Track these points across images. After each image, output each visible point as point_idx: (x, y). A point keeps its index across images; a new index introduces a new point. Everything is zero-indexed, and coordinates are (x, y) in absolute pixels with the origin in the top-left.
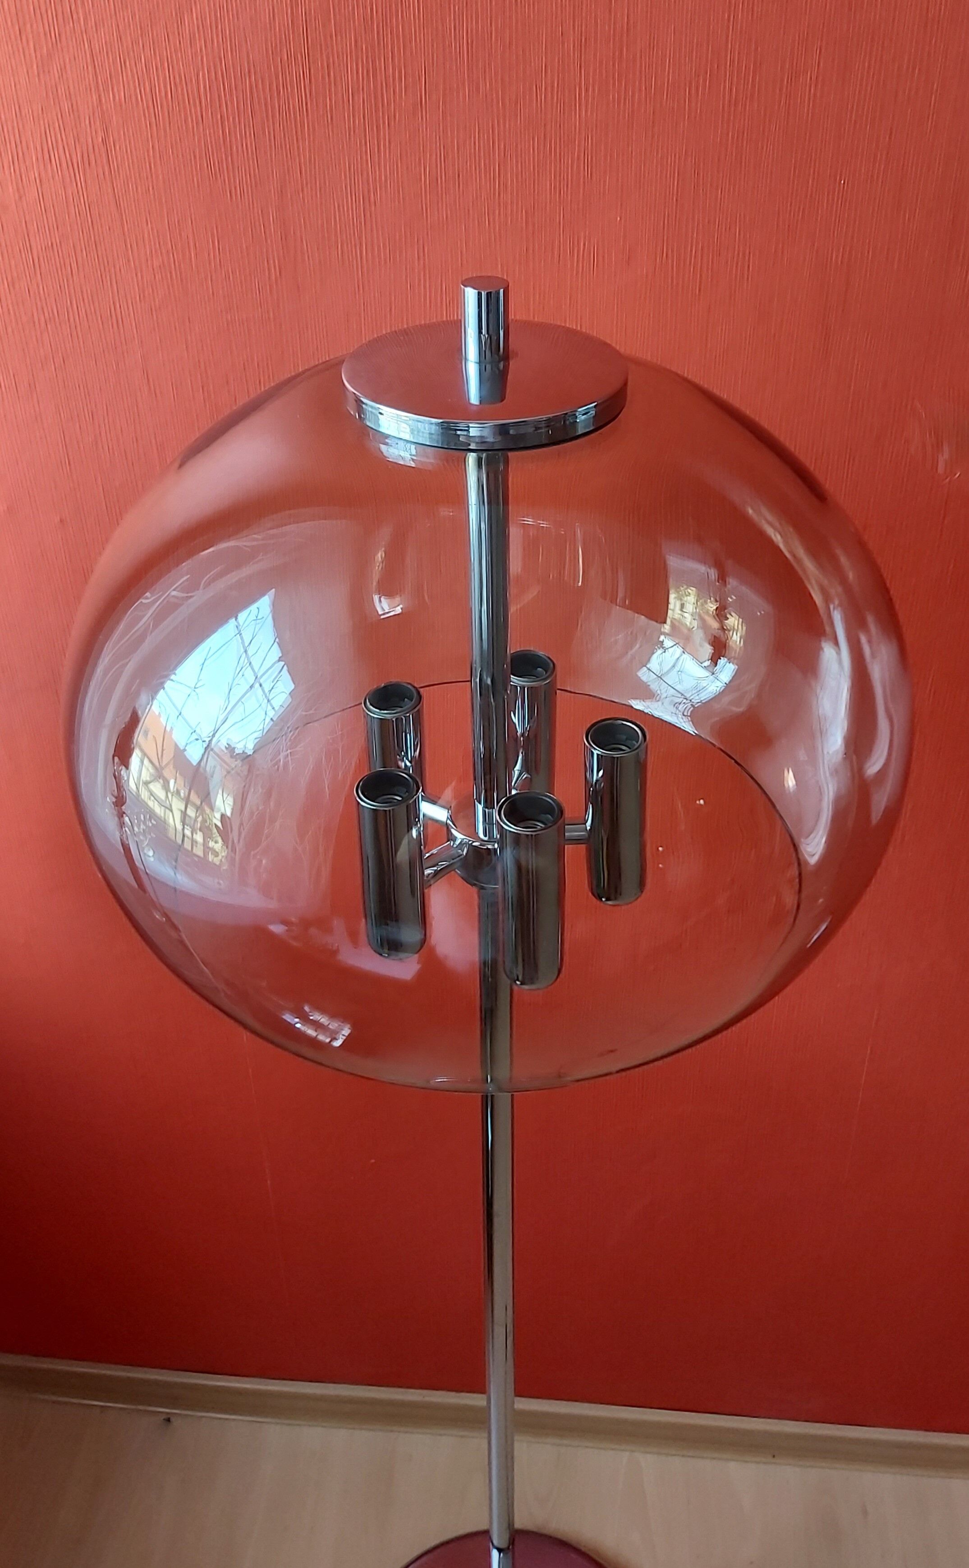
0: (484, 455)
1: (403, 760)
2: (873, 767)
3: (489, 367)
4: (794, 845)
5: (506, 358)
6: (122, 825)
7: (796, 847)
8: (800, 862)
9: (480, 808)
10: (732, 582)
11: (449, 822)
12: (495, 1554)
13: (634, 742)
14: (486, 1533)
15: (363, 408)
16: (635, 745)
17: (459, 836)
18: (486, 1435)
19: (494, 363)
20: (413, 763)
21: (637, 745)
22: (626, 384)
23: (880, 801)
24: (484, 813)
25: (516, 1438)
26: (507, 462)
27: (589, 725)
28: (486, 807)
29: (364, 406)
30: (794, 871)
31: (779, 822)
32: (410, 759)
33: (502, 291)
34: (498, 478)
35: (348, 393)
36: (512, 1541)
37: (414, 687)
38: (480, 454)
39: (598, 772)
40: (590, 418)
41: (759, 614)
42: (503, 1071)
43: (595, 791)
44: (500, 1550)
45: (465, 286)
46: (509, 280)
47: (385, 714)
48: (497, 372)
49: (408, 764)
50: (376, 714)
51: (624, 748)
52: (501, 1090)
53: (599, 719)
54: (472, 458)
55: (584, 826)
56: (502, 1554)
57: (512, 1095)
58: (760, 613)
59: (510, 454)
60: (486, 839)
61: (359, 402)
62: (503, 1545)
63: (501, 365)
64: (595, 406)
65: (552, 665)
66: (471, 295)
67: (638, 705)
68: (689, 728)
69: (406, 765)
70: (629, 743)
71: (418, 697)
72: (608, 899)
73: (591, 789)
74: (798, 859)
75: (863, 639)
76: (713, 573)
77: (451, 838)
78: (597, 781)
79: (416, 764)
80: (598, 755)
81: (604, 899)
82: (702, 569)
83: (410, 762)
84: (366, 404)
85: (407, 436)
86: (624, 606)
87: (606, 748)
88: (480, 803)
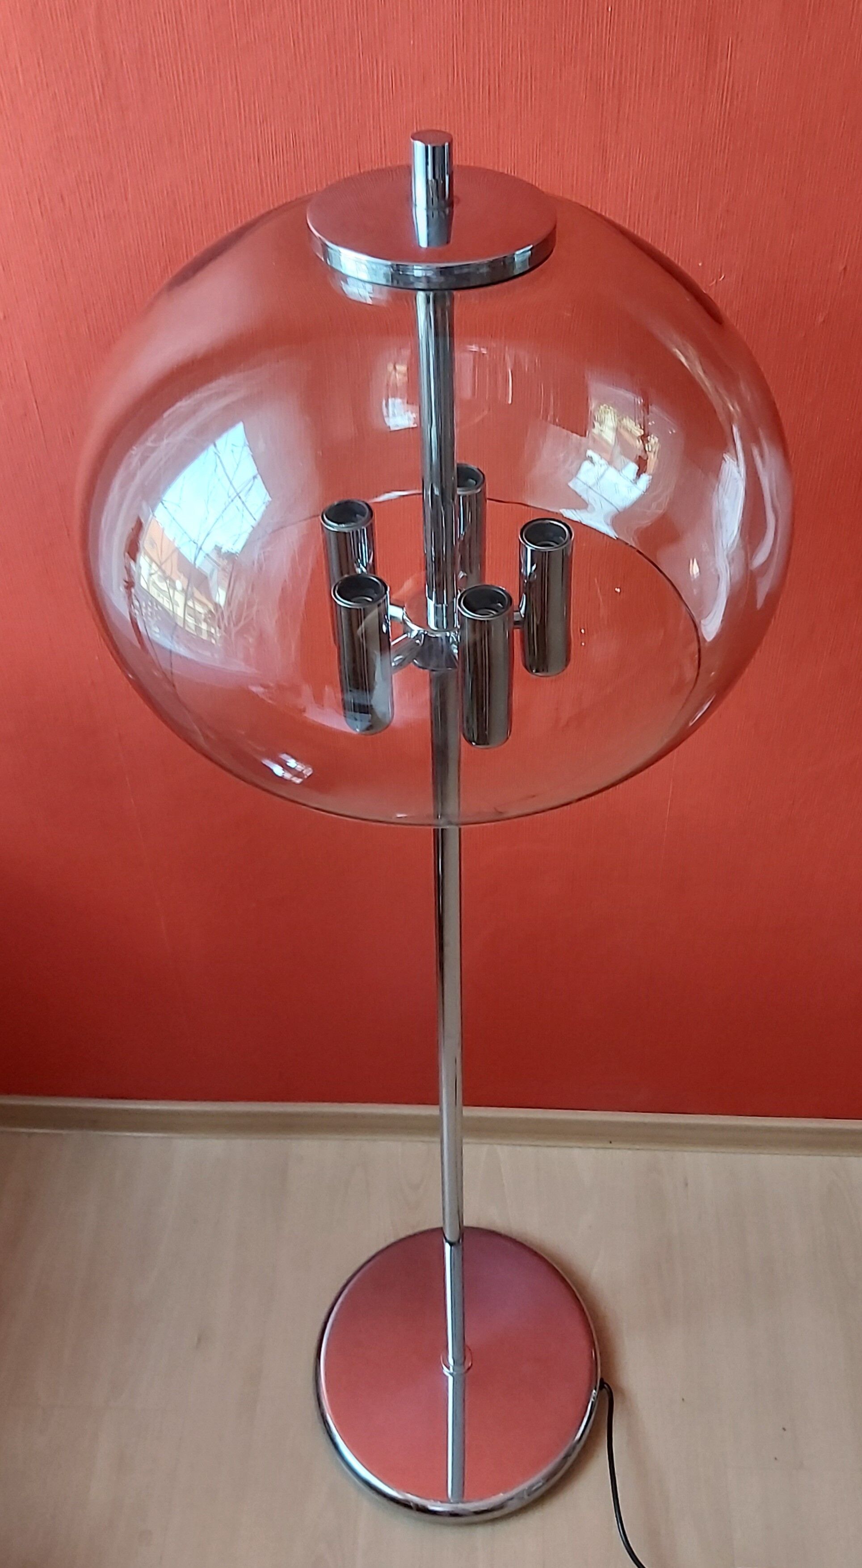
0: (431, 295)
1: (359, 567)
2: (760, 558)
3: (436, 213)
4: (695, 626)
5: (451, 204)
6: (131, 603)
7: (696, 628)
8: (699, 639)
9: (431, 604)
10: (653, 408)
11: (405, 617)
12: (447, 1247)
13: (561, 538)
14: (441, 1230)
15: (328, 251)
16: (561, 541)
17: (416, 629)
18: (438, 1140)
19: (440, 209)
20: (368, 569)
21: (564, 541)
22: (555, 228)
23: (764, 588)
24: (436, 608)
25: (464, 1141)
26: (452, 299)
27: (524, 524)
28: (437, 602)
29: (329, 250)
30: (694, 647)
31: (684, 608)
32: (365, 565)
33: (447, 144)
34: (445, 314)
35: (315, 239)
36: (462, 1235)
37: (367, 504)
38: (428, 292)
39: (532, 565)
40: (525, 260)
41: (670, 433)
42: (451, 807)
43: (529, 583)
44: (451, 1244)
45: (414, 139)
46: (452, 133)
47: (343, 528)
48: (444, 217)
49: (364, 570)
50: (334, 527)
51: (552, 543)
52: (450, 823)
53: (532, 519)
54: (421, 296)
55: (518, 613)
56: (453, 1248)
57: (460, 830)
58: (672, 432)
59: (455, 293)
60: (436, 629)
61: (325, 246)
62: (454, 1239)
63: (447, 211)
64: (531, 250)
65: (482, 476)
66: (419, 147)
67: (569, 514)
68: (612, 534)
69: (362, 571)
70: (555, 539)
71: (370, 514)
72: (537, 671)
73: (526, 581)
74: (698, 637)
75: (756, 452)
76: (640, 401)
77: (407, 630)
78: (530, 574)
79: (370, 569)
80: (532, 551)
81: (534, 671)
82: (630, 396)
83: (366, 568)
84: (332, 249)
85: (365, 277)
86: (554, 423)
87: (539, 544)
88: (431, 599)
